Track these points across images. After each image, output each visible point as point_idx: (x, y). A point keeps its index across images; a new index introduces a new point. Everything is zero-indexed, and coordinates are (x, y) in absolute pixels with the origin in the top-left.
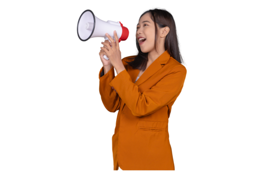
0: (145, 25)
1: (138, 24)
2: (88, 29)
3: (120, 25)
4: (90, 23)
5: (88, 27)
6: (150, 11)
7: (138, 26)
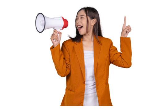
0: (82, 18)
1: (77, 17)
2: (42, 25)
3: (62, 19)
4: (42, 21)
5: (42, 24)
6: (84, 8)
7: (77, 18)
